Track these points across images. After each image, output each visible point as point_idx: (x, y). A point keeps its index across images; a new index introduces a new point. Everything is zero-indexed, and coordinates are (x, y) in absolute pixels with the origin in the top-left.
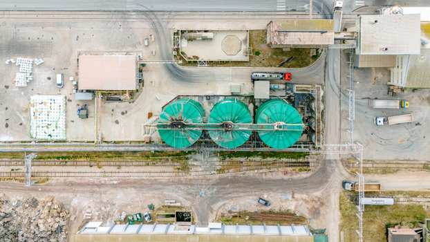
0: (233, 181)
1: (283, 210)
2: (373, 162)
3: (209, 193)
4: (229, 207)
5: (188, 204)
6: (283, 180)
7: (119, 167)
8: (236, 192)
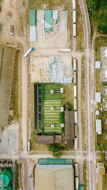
0: (25, 185)
1: (33, 171)
2: (19, 146)
4: (32, 186)
6: (25, 171)
8: (28, 184)
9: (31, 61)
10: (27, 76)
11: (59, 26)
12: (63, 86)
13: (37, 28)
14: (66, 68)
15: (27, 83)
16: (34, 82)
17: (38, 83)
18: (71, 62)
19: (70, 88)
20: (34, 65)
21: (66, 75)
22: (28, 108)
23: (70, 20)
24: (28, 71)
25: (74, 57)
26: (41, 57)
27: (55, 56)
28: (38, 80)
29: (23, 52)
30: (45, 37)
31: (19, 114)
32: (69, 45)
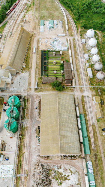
0: (31, 115)
1: (38, 104)
3: (34, 121)
4: (37, 116)
5: (36, 127)
7: (25, 147)
8: (34, 114)
9: (40, 40)
11: (58, 26)
13: (44, 27)
14: (63, 43)
17: (44, 50)
20: (42, 42)
22: (37, 63)
24: (38, 45)
26: (46, 38)
29: (35, 37)
30: (49, 30)
31: (30, 66)
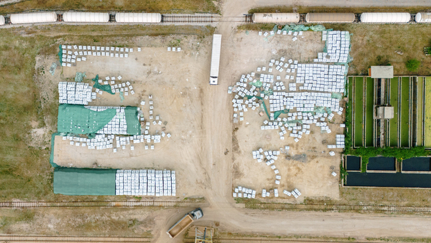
9: (253, 197)
10: (313, 213)
11: (120, 78)
12: (358, 68)
13: (121, 165)
14: (282, 53)
15: (342, 214)
16: (337, 184)
17: (342, 170)
18: (260, 33)
19: (367, 38)
20: (268, 184)
21: (311, 55)
23: (95, 34)
24: (293, 207)
25: (240, 20)
26: (236, 155)
27: (237, 97)
28: (332, 168)
29: (217, 224)
30: (158, 134)
32: (191, 40)
